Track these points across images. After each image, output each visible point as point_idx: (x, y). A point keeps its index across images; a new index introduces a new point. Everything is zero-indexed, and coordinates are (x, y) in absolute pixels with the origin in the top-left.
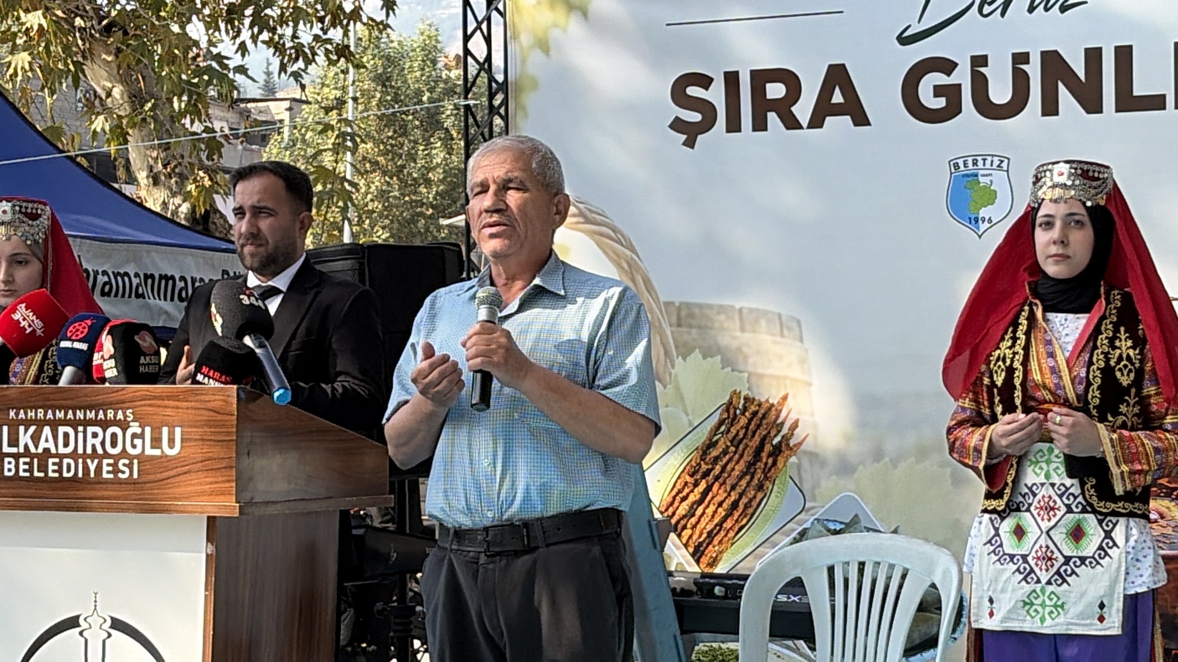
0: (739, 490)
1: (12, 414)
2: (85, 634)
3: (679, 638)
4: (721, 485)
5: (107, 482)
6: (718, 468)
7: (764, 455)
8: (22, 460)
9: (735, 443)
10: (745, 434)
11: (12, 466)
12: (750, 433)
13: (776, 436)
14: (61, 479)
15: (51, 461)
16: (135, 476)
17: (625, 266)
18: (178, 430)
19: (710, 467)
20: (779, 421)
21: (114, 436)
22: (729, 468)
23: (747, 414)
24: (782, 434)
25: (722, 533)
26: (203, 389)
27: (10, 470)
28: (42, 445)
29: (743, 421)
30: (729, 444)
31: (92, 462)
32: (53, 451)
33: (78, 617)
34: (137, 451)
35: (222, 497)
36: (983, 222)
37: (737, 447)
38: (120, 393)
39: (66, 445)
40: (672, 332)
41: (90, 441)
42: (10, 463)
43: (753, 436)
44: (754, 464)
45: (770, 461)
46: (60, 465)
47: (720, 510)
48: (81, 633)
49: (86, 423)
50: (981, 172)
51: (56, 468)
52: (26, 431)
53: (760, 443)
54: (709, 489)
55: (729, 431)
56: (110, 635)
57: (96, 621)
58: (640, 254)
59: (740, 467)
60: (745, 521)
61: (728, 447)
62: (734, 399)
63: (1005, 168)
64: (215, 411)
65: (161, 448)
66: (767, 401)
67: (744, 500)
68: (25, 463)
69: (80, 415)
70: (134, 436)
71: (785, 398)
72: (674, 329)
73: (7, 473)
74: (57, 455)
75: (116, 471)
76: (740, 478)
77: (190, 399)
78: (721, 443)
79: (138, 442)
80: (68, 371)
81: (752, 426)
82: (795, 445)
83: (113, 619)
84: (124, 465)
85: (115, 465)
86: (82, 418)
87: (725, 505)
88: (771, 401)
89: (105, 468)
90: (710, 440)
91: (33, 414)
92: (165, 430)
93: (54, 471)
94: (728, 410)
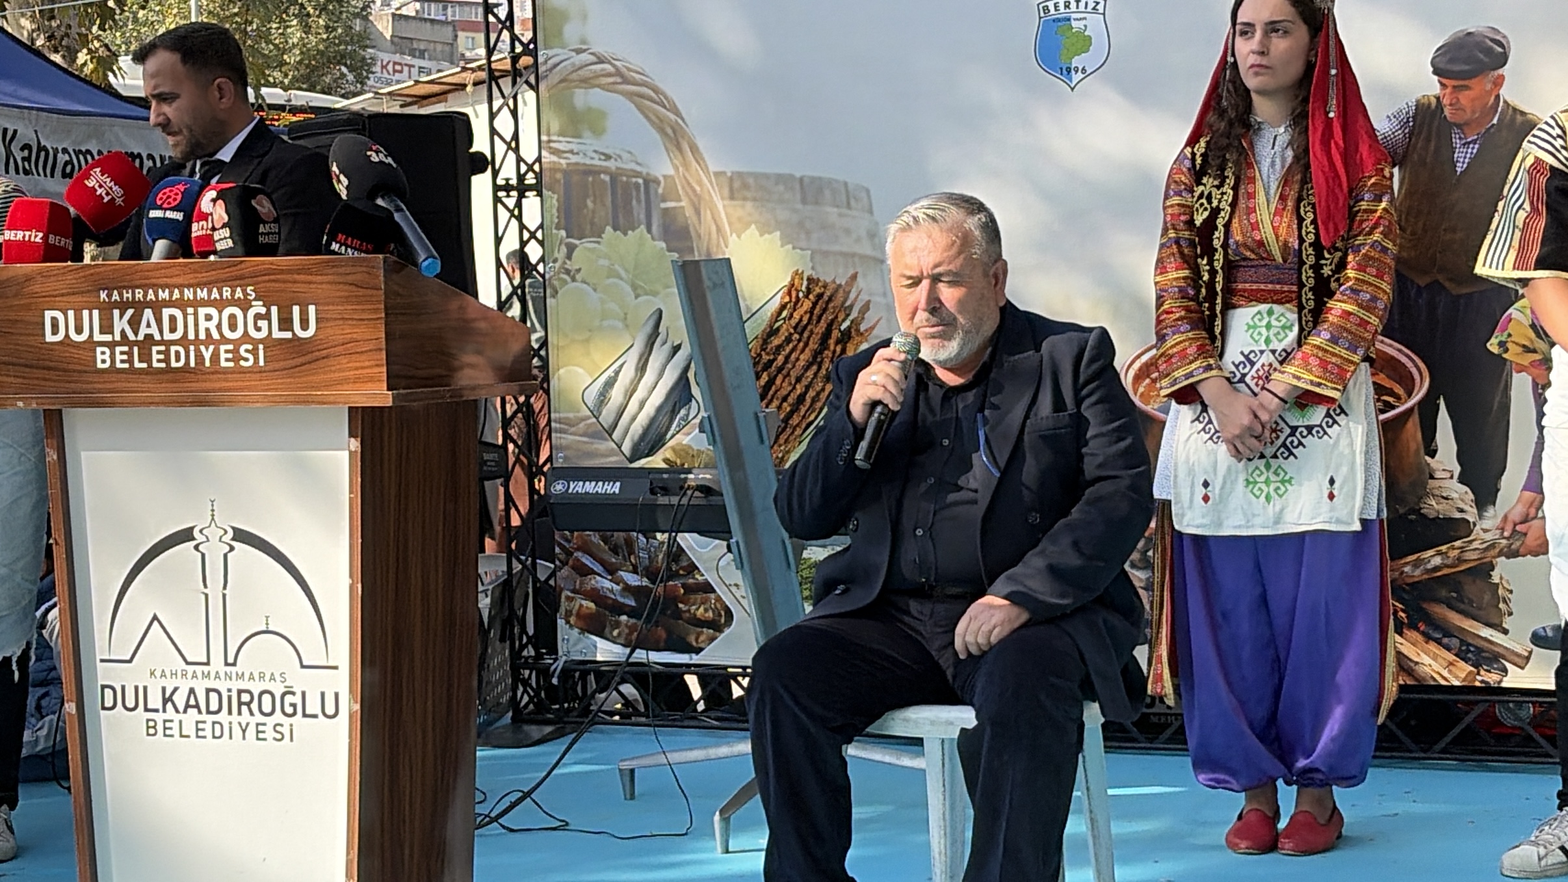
0: (805, 382)
1: (103, 295)
2: (201, 548)
3: (788, 542)
4: (785, 377)
5: (226, 371)
6: (781, 359)
7: (832, 342)
8: (118, 349)
9: (799, 329)
10: (810, 319)
11: (107, 357)
12: (814, 318)
13: (844, 320)
14: (169, 370)
15: (155, 349)
16: (262, 363)
17: (669, 131)
18: (312, 309)
19: (772, 357)
20: (848, 303)
21: (232, 317)
22: (793, 356)
23: (811, 297)
24: (851, 318)
25: (789, 431)
26: (342, 260)
27: (104, 361)
28: (143, 331)
29: (807, 305)
30: (792, 331)
31: (207, 349)
32: (157, 337)
33: (192, 529)
34: (263, 334)
35: (370, 385)
36: (1077, 72)
37: (801, 334)
38: (239, 267)
39: (173, 330)
40: (724, 206)
41: (203, 324)
42: (103, 353)
43: (818, 321)
44: (821, 353)
45: (839, 349)
46: (167, 353)
47: (785, 404)
48: (196, 548)
49: (197, 304)
50: (1074, 16)
51: (162, 357)
52: (121, 317)
53: (827, 329)
54: (771, 382)
55: (791, 316)
56: (232, 549)
57: (214, 533)
58: (684, 115)
59: (805, 357)
60: (812, 417)
61: (791, 334)
62: (796, 281)
63: (1101, 11)
64: (357, 286)
65: (293, 331)
66: (834, 282)
67: (811, 393)
68: (122, 353)
69: (188, 294)
70: (258, 317)
71: (854, 277)
72: (727, 202)
73: (100, 365)
74: (162, 342)
75: (237, 358)
76: (807, 368)
77: (325, 272)
78: (783, 330)
79: (263, 324)
80: (161, 245)
81: (817, 311)
82: (866, 330)
83: (234, 528)
84: (247, 351)
85: (235, 351)
86: (191, 297)
87: (790, 400)
88: (838, 282)
89: (223, 356)
90: (771, 327)
91: (130, 295)
92: (296, 310)
93: (159, 361)
94: (789, 293)
